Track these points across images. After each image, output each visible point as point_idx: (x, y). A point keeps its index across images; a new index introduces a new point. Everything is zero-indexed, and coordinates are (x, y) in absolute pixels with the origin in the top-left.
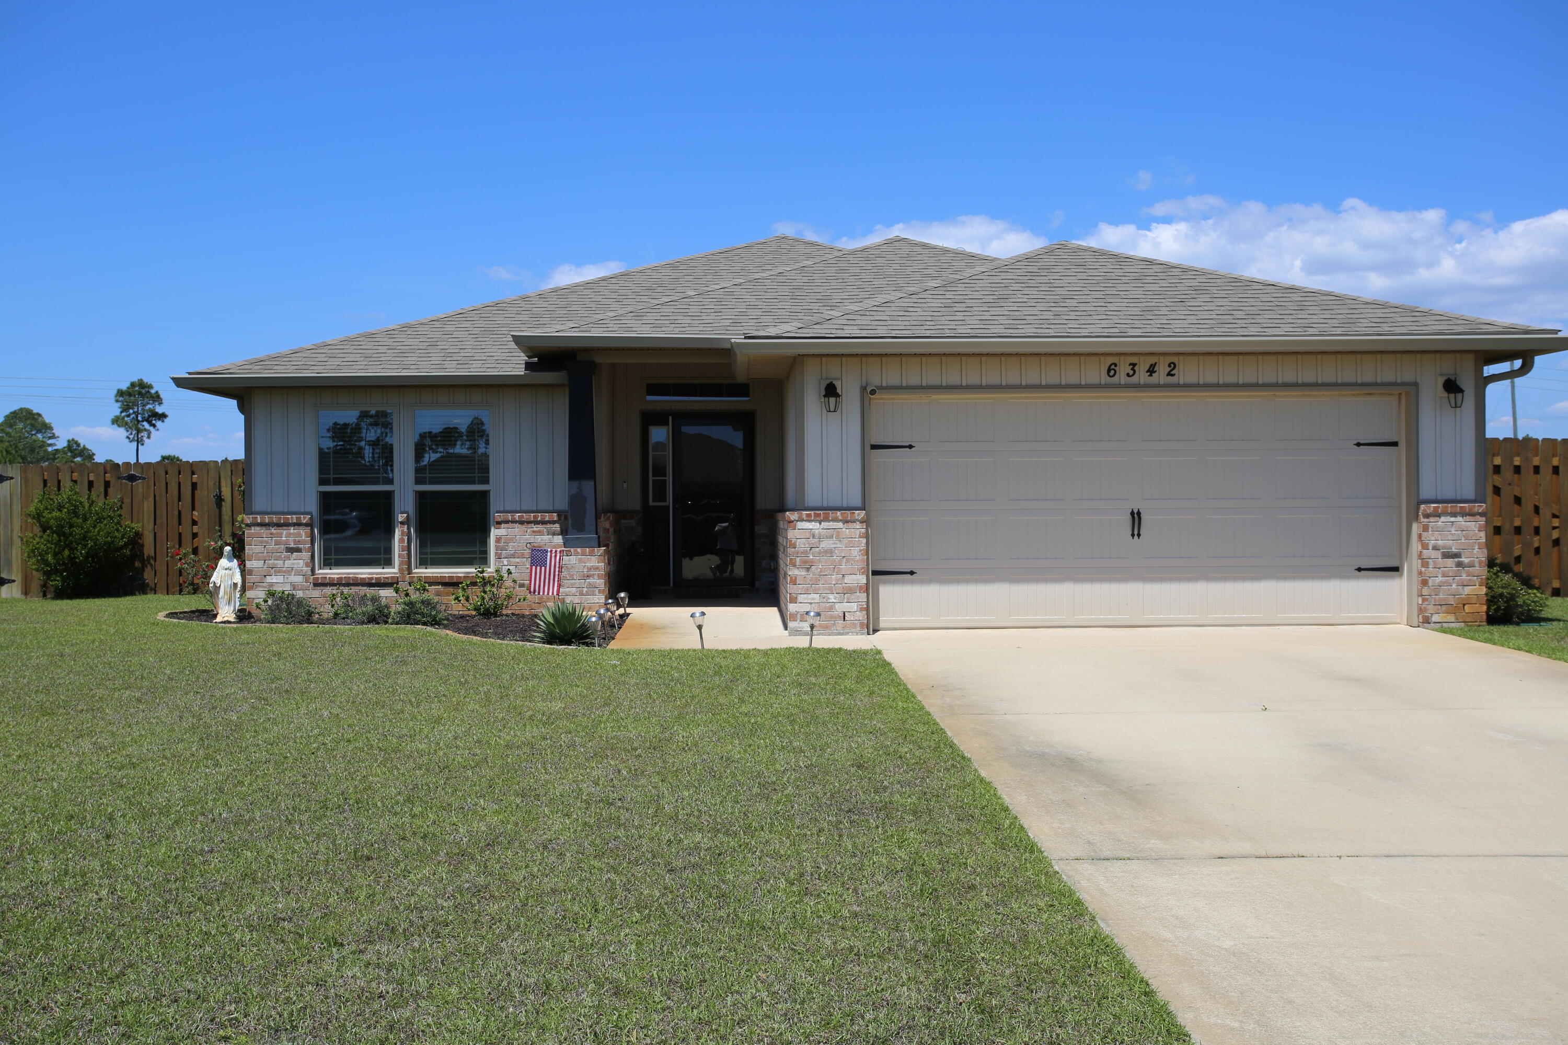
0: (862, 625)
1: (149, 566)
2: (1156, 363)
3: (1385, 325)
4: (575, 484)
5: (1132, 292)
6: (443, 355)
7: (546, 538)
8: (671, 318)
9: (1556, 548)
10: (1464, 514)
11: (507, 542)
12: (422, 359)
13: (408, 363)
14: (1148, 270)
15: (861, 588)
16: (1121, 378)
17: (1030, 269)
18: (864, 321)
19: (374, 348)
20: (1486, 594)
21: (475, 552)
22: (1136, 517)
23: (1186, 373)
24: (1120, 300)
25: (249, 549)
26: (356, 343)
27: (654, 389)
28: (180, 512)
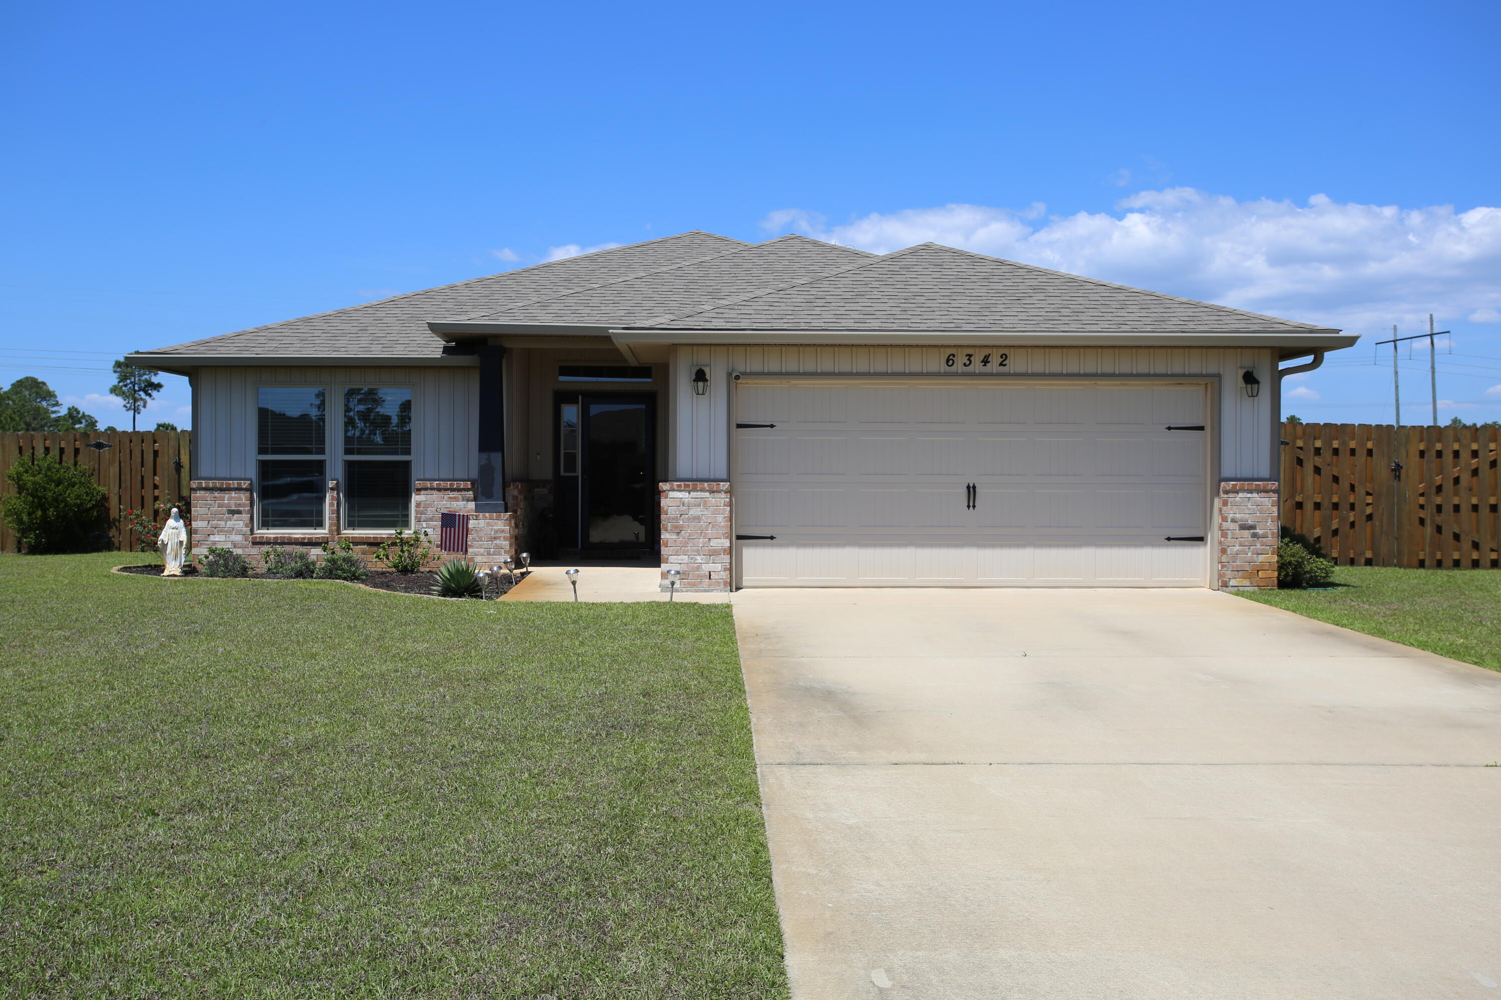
0: (725, 583)
1: (114, 527)
2: (989, 355)
3: (1192, 323)
4: (485, 455)
5: (977, 291)
6: (371, 338)
7: (461, 504)
8: (573, 308)
9: (1369, 523)
10: (1259, 491)
11: (426, 507)
12: (352, 342)
13: (339, 345)
14: (997, 271)
15: (725, 550)
16: (958, 367)
17: (892, 268)
18: (732, 314)
19: (310, 331)
20: (1278, 562)
21: (397, 516)
22: (971, 491)
23: (1016, 364)
24: (964, 298)
25: (195, 511)
26: (294, 327)
27: (565, 371)
28: (142, 477)
